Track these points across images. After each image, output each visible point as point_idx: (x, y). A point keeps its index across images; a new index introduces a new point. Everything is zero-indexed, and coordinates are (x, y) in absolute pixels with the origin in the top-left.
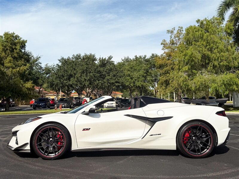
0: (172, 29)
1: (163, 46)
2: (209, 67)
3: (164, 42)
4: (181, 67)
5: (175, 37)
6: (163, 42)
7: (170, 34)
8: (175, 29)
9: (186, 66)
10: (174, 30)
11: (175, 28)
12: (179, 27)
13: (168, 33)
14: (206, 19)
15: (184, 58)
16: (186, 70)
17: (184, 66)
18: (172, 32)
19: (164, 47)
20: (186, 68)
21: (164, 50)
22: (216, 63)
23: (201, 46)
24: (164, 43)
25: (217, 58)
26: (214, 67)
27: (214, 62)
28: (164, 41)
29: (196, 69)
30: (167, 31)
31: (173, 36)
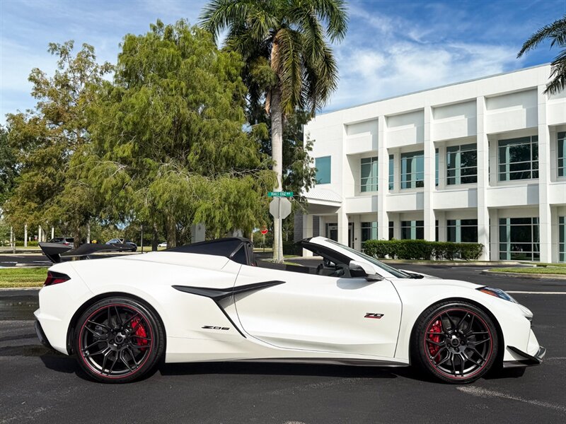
0: (66, 43)
1: (33, 85)
2: (192, 153)
3: (37, 75)
4: (106, 145)
5: (72, 70)
6: (35, 74)
7: (59, 59)
8: (74, 45)
9: (124, 142)
10: (72, 47)
11: (73, 42)
12: (85, 45)
13: (53, 53)
14: (182, 23)
15: (121, 119)
16: (126, 154)
17: (120, 145)
18: (64, 53)
19: (36, 89)
20: (126, 149)
21: (40, 97)
22: (211, 146)
23: (174, 92)
24: (36, 78)
25: (211, 133)
26: (204, 156)
27: (205, 142)
28: (39, 72)
29: (153, 156)
30: (51, 45)
31: (67, 65)
